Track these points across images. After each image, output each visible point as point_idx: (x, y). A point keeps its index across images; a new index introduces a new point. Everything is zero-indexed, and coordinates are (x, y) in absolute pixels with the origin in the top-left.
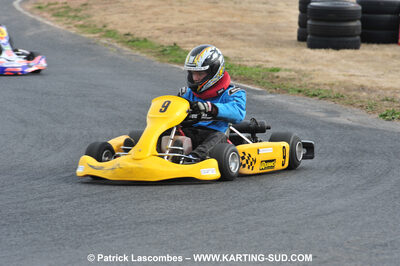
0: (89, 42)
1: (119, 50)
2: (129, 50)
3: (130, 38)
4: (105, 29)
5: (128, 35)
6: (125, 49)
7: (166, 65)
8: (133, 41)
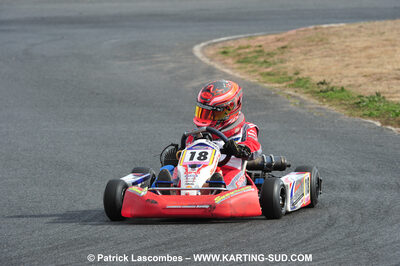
0: (268, 93)
1: (302, 103)
2: (317, 102)
3: (324, 87)
4: (296, 77)
5: (322, 83)
6: (313, 101)
7: (357, 119)
8: (325, 92)
